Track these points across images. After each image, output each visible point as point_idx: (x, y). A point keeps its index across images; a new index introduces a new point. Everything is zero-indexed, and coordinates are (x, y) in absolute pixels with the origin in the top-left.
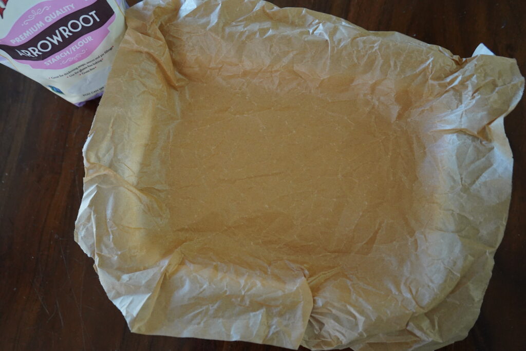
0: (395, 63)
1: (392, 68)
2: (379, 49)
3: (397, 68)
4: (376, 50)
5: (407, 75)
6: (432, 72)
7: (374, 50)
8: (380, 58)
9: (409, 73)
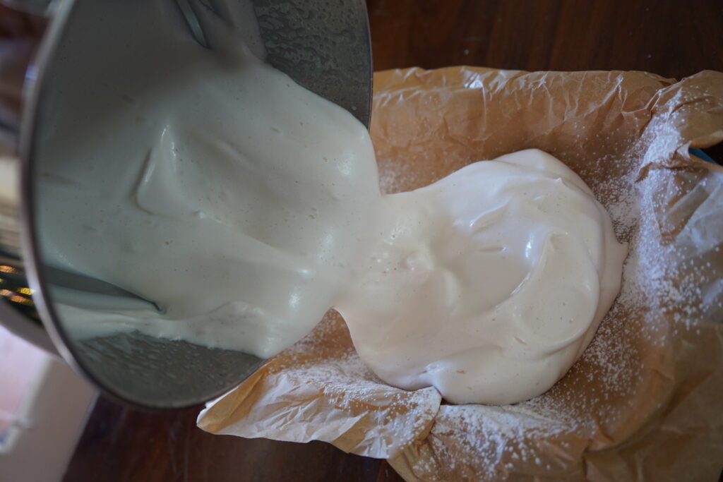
0: (571, 97)
1: (569, 106)
2: (547, 84)
3: (575, 104)
4: (542, 86)
5: (591, 111)
6: (623, 99)
7: (539, 86)
8: (549, 95)
9: (593, 108)
